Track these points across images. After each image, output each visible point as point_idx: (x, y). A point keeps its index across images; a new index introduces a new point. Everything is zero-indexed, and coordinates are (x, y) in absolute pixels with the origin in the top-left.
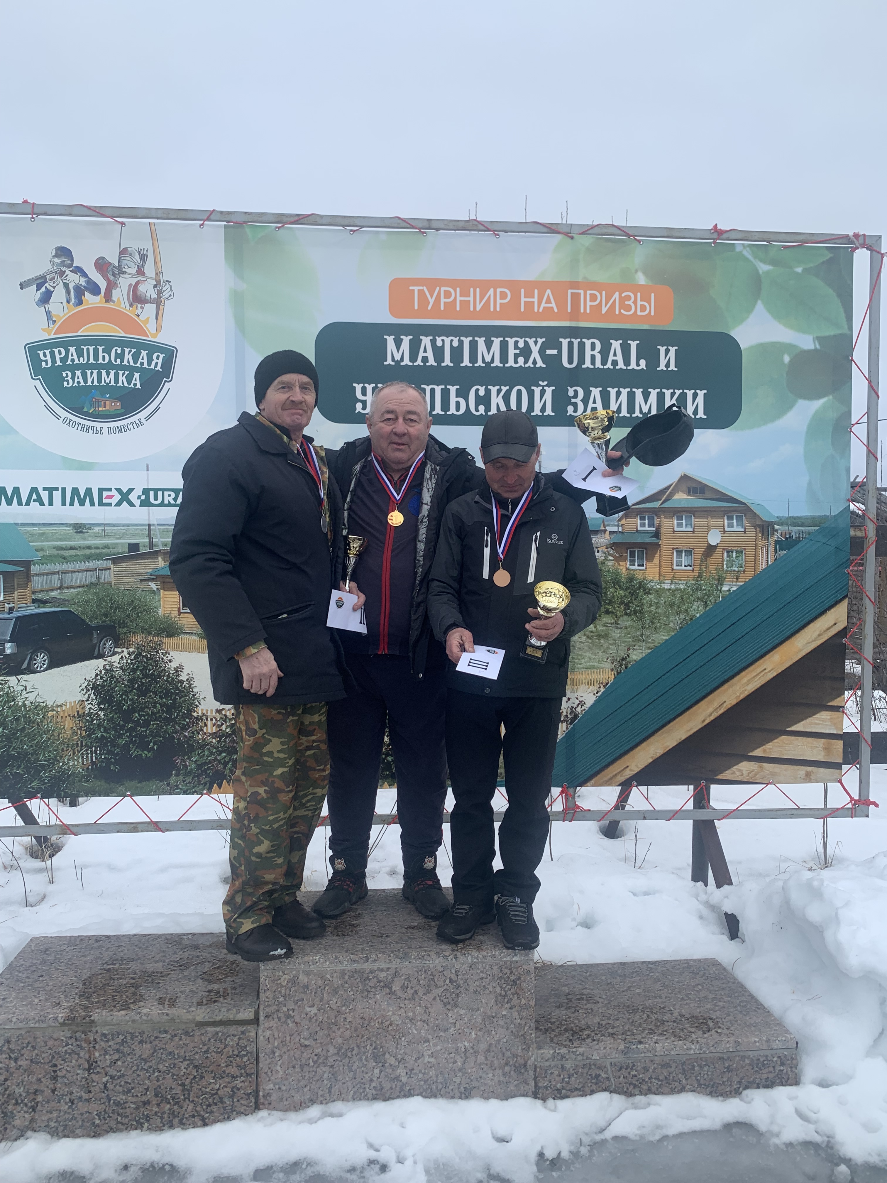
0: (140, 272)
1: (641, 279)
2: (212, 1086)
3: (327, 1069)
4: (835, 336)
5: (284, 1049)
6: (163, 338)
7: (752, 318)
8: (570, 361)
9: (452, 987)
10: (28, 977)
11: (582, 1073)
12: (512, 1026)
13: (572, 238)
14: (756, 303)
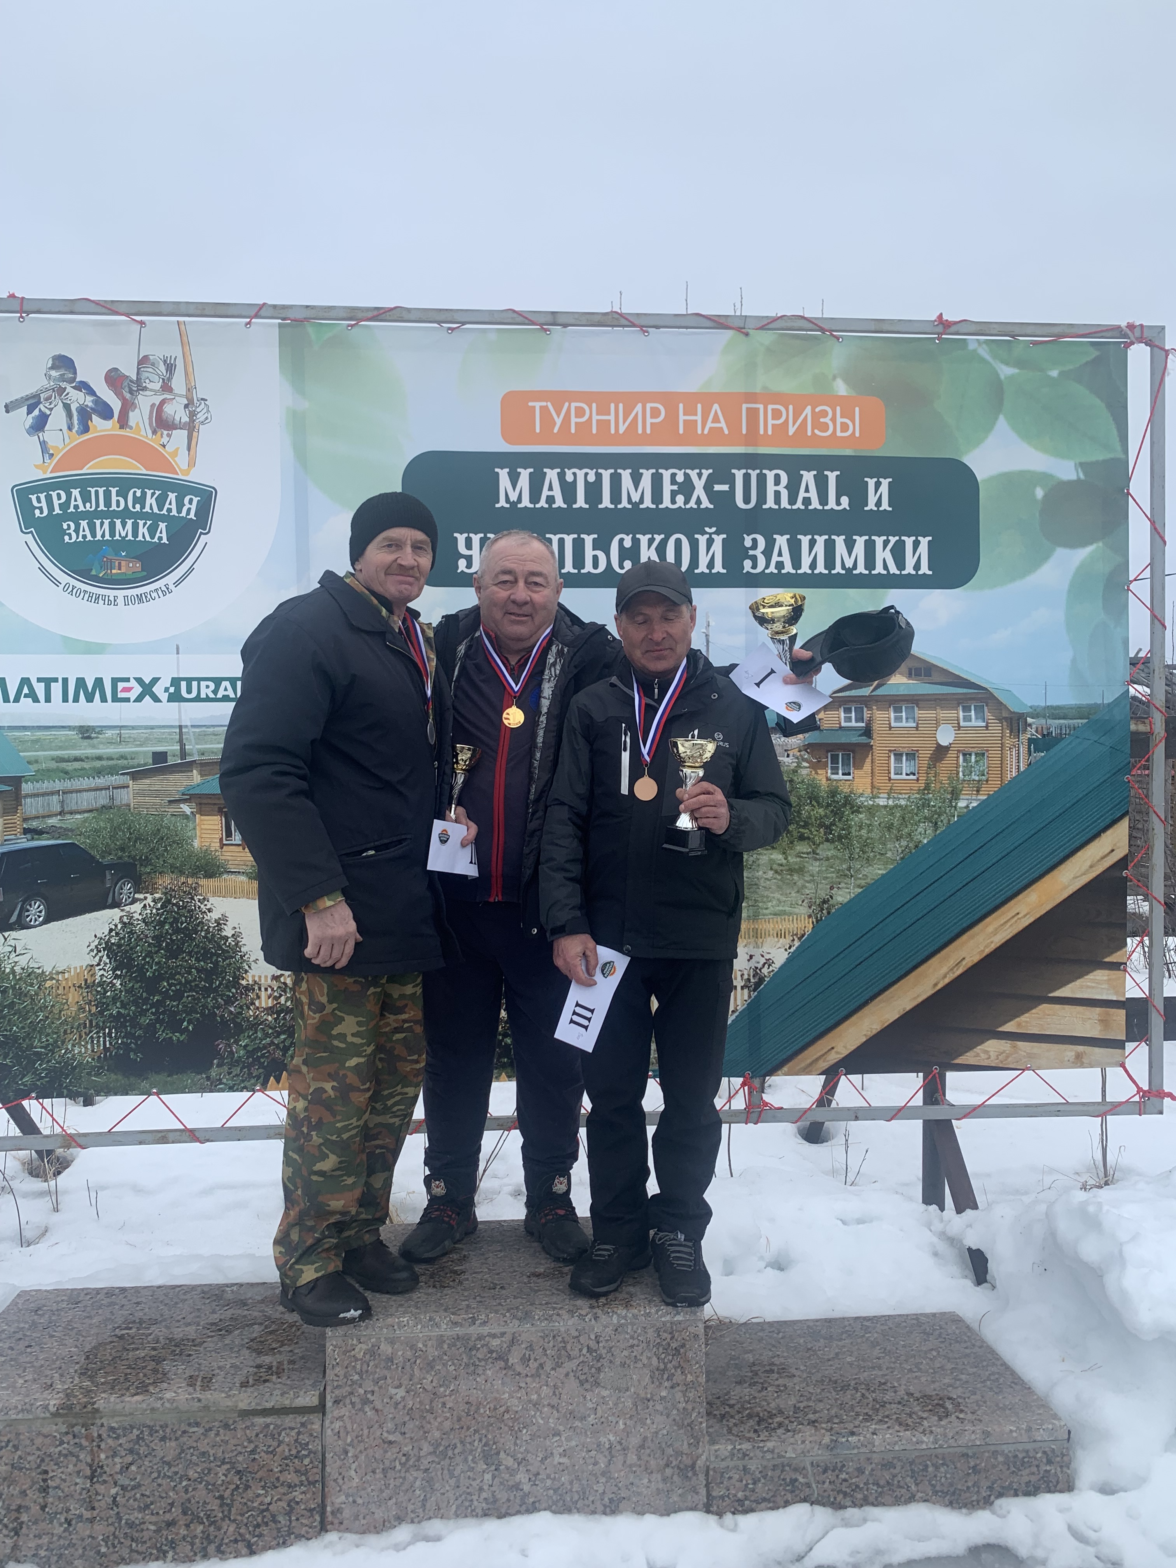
0: (166, 387)
1: (841, 388)
2: (259, 1500)
3: (420, 1475)
4: (1104, 461)
5: (361, 1447)
6: (197, 476)
7: (992, 440)
8: (747, 500)
9: (590, 1358)
10: (12, 1349)
11: (772, 1477)
12: (675, 1412)
13: (747, 334)
14: (996, 419)
